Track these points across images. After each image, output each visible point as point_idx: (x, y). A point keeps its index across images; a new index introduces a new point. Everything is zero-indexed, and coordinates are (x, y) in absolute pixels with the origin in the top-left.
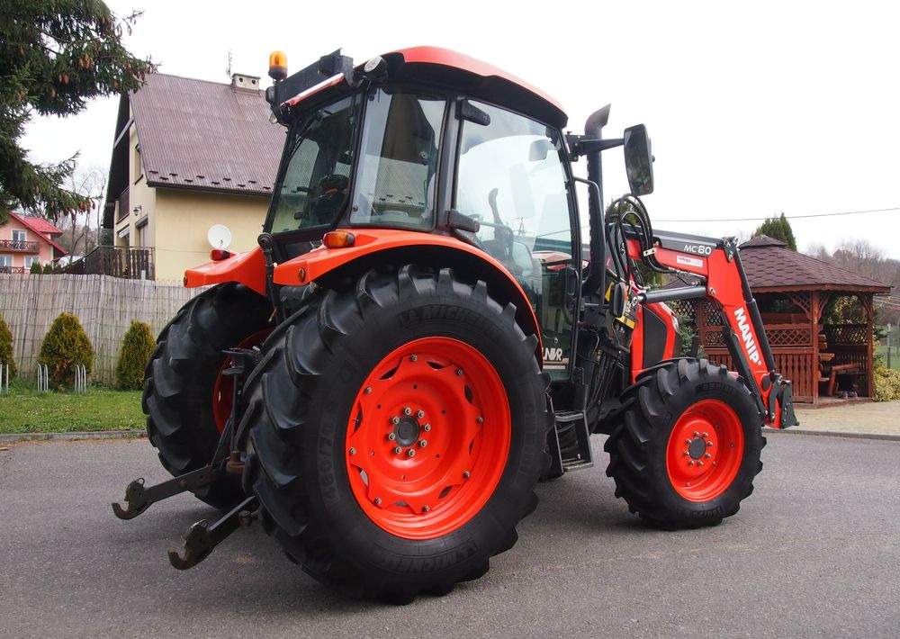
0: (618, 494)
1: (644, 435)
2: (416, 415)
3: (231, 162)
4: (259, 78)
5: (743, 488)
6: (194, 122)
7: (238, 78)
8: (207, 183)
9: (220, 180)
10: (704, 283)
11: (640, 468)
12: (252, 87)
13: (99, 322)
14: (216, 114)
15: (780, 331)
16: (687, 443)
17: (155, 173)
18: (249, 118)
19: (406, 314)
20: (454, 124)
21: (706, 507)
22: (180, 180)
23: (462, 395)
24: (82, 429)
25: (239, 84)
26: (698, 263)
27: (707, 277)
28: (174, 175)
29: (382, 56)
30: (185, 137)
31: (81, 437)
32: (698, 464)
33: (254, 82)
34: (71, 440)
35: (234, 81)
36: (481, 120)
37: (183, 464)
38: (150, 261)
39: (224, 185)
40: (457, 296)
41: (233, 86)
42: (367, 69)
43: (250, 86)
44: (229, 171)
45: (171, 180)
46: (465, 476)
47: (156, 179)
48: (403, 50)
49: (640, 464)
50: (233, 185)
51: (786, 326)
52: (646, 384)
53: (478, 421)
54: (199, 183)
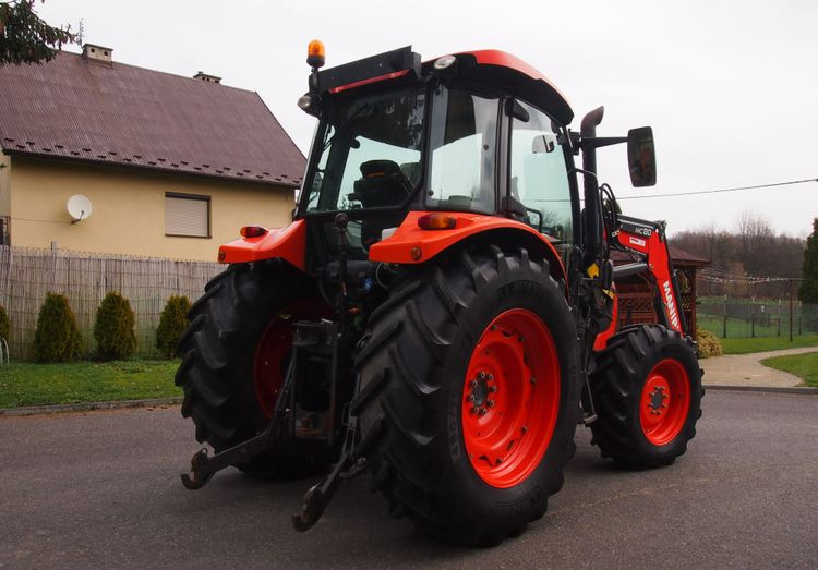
0: (593, 443)
1: (626, 390)
2: (487, 378)
3: (89, 133)
4: (111, 50)
5: (688, 432)
6: (47, 91)
7: (89, 49)
8: (66, 152)
9: (80, 150)
10: (646, 260)
11: (622, 419)
12: (105, 58)
13: (9, 293)
14: (69, 83)
15: (627, 299)
16: (651, 395)
17: (11, 140)
18: (103, 90)
19: (503, 289)
20: (505, 120)
21: (666, 450)
22: (38, 149)
23: (521, 360)
24: (31, 405)
25: (91, 55)
26: (641, 243)
27: (648, 255)
28: (31, 144)
29: (456, 56)
30: (38, 105)
31: (33, 411)
32: (658, 413)
33: (106, 54)
34: (23, 415)
35: (85, 51)
36: (524, 118)
37: (229, 434)
38: (5, 230)
39: (84, 155)
40: (532, 272)
41: (84, 56)
42: (437, 66)
43: (102, 57)
44: (88, 141)
45: (29, 149)
46: (523, 431)
47: (12, 146)
48: (476, 52)
49: (623, 415)
50: (94, 156)
51: (631, 295)
52: (621, 346)
53: (531, 382)
54: (58, 152)
